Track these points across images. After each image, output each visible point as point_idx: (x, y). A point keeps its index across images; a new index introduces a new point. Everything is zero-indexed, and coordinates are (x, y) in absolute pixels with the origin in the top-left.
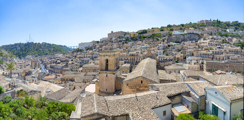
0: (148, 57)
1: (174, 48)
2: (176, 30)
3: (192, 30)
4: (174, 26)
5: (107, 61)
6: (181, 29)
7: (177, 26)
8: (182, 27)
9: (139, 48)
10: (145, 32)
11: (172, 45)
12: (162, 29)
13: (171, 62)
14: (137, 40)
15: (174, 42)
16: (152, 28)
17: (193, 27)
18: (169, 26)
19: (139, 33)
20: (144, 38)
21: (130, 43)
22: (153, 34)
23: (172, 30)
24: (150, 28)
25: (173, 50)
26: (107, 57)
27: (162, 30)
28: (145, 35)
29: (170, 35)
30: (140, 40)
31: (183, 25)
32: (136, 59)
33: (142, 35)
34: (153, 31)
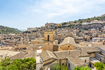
0: (69, 36)
2: (84, 22)
3: (96, 21)
4: (83, 20)
5: (49, 36)
6: (88, 21)
7: (85, 20)
8: (89, 20)
10: (65, 23)
11: (82, 31)
12: (75, 22)
14: (61, 28)
15: (83, 29)
16: (70, 22)
17: (97, 19)
18: (80, 20)
19: (62, 24)
20: (65, 27)
21: (58, 30)
22: (70, 25)
23: (82, 22)
24: (68, 22)
25: (83, 34)
26: (48, 34)
27: (75, 23)
28: (66, 25)
30: (63, 28)
31: (89, 19)
32: (61, 38)
33: (64, 25)
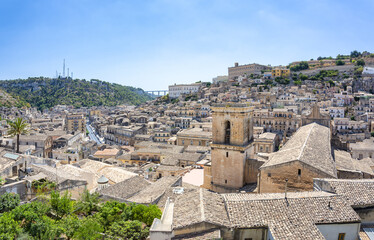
0: (314, 121)
1: (367, 105)
2: (370, 64)
4: (366, 54)
5: (228, 124)
9: (292, 100)
10: (304, 66)
11: (363, 98)
12: (340, 61)
13: (362, 135)
14: (288, 83)
15: (367, 91)
16: (320, 59)
18: (355, 54)
19: (292, 69)
20: (304, 79)
21: (274, 90)
22: (321, 72)
23: (361, 64)
24: (315, 59)
25: (366, 108)
26: (228, 117)
27: (340, 64)
28: (305, 73)
29: (359, 75)
30: (296, 85)
32: (287, 123)
33: (298, 73)
34: (322, 64)
